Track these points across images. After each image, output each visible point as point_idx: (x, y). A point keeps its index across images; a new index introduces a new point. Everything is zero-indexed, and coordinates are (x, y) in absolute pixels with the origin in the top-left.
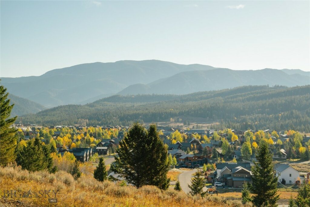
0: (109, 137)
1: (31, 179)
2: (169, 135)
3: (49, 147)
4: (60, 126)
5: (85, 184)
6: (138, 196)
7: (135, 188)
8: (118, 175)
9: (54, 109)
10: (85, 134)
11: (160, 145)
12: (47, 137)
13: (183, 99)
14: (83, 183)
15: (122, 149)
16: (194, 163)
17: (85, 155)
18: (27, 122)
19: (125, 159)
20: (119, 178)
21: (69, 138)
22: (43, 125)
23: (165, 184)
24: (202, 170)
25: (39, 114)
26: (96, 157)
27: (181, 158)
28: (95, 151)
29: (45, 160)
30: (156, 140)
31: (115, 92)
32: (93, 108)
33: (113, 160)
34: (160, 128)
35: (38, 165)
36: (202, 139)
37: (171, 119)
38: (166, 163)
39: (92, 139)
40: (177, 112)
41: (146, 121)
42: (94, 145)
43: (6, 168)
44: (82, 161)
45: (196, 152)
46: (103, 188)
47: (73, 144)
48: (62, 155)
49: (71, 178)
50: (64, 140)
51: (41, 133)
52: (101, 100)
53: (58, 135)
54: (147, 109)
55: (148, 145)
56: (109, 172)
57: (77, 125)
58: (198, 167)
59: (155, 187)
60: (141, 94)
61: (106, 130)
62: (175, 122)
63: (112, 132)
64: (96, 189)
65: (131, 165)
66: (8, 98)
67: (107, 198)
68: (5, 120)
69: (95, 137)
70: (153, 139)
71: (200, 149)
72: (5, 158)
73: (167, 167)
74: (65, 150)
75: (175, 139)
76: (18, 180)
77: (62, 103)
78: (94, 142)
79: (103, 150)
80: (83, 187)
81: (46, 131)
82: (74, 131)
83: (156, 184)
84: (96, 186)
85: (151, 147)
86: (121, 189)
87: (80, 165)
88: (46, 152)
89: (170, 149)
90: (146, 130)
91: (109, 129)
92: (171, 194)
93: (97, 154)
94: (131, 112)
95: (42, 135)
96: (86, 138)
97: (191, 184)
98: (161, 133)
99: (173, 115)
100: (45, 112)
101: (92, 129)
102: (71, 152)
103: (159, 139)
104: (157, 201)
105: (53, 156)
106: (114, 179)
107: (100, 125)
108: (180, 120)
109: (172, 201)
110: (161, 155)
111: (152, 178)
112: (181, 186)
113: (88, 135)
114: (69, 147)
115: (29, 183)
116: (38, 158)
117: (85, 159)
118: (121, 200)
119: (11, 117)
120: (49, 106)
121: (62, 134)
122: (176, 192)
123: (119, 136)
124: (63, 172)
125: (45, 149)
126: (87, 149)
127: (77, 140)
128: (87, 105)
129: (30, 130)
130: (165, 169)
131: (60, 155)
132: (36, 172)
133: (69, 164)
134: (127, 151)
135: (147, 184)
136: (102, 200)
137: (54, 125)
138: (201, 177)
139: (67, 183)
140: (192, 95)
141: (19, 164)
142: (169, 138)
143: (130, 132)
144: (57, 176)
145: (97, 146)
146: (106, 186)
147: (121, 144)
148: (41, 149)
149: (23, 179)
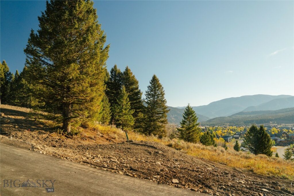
0: (239, 131)
1: (207, 149)
2: (270, 130)
3: (213, 135)
4: (217, 126)
5: (230, 152)
6: (257, 159)
7: (254, 155)
8: (245, 149)
9: (214, 119)
10: (228, 130)
11: (266, 135)
12: (211, 131)
13: (276, 112)
14: (229, 152)
15: (247, 137)
16: (285, 144)
17: (229, 139)
18: (203, 125)
19: (249, 141)
20: (246, 150)
21: (221, 131)
22: (210, 126)
23: (270, 154)
24: (290, 147)
25: (208, 121)
26: (234, 140)
27: (277, 141)
28: (233, 137)
29: (211, 141)
30: (264, 132)
31: (241, 110)
32: (231, 118)
33: (243, 141)
34: (265, 126)
35: (209, 143)
36: (288, 132)
37: (271, 122)
38: (270, 143)
39: (232, 132)
40: (274, 118)
41: (257, 123)
42: (233, 134)
43: (196, 144)
44: (227, 142)
45: (286, 138)
46: (239, 154)
47: (223, 134)
48: (219, 139)
49: (224, 149)
50: (219, 132)
51: (209, 129)
52: (235, 114)
53: (216, 130)
54: (257, 118)
55: (260, 135)
56: (241, 147)
57: (224, 126)
58: (287, 146)
59: (265, 155)
60: (254, 111)
61: (238, 128)
62: (273, 123)
63: (241, 129)
64: (236, 155)
65: (251, 144)
66: (196, 115)
67: (241, 159)
68: (195, 124)
69: (233, 131)
70: (262, 132)
71: (288, 136)
72: (196, 140)
73: (270, 145)
74: (219, 137)
75: (273, 132)
76: (202, 149)
77: (217, 116)
78: (232, 133)
79: (237, 137)
80: (229, 154)
81: (211, 128)
82: (223, 128)
83: (265, 153)
84: (236, 153)
85: (261, 136)
86: (248, 155)
87: (227, 143)
88: (212, 137)
89: (271, 136)
90: (258, 128)
91: (239, 127)
92: (274, 159)
93: (234, 139)
94: (250, 119)
95: (209, 130)
96: (228, 131)
97: (284, 154)
98: (266, 129)
99: (271, 120)
100: (210, 121)
101: (231, 127)
102: (222, 138)
103: (265, 132)
104: (267, 162)
105: (215, 139)
106: (244, 151)
107: (235, 126)
108: (275, 122)
109: (275, 162)
110: (267, 140)
111: (263, 151)
112: (279, 155)
113: (229, 130)
114: (221, 135)
115: (206, 151)
116: (209, 140)
117: (229, 141)
118: (248, 160)
119: (197, 123)
120: (211, 118)
121: (218, 130)
122: (277, 158)
123: (244, 131)
124: (220, 147)
125: (211, 136)
126: (230, 136)
127: (225, 132)
128: (228, 117)
129: (204, 128)
130: (270, 147)
131: (218, 139)
132: (208, 146)
133: (222, 143)
134: (249, 137)
135: (261, 154)
136: (239, 160)
137: (214, 126)
138: (290, 151)
139: (222, 151)
140: (281, 110)
141: (201, 143)
142: (270, 131)
143: (250, 129)
144: (218, 148)
145: (234, 135)
146: (241, 154)
147: (246, 134)
148: (210, 136)
149: (203, 149)
